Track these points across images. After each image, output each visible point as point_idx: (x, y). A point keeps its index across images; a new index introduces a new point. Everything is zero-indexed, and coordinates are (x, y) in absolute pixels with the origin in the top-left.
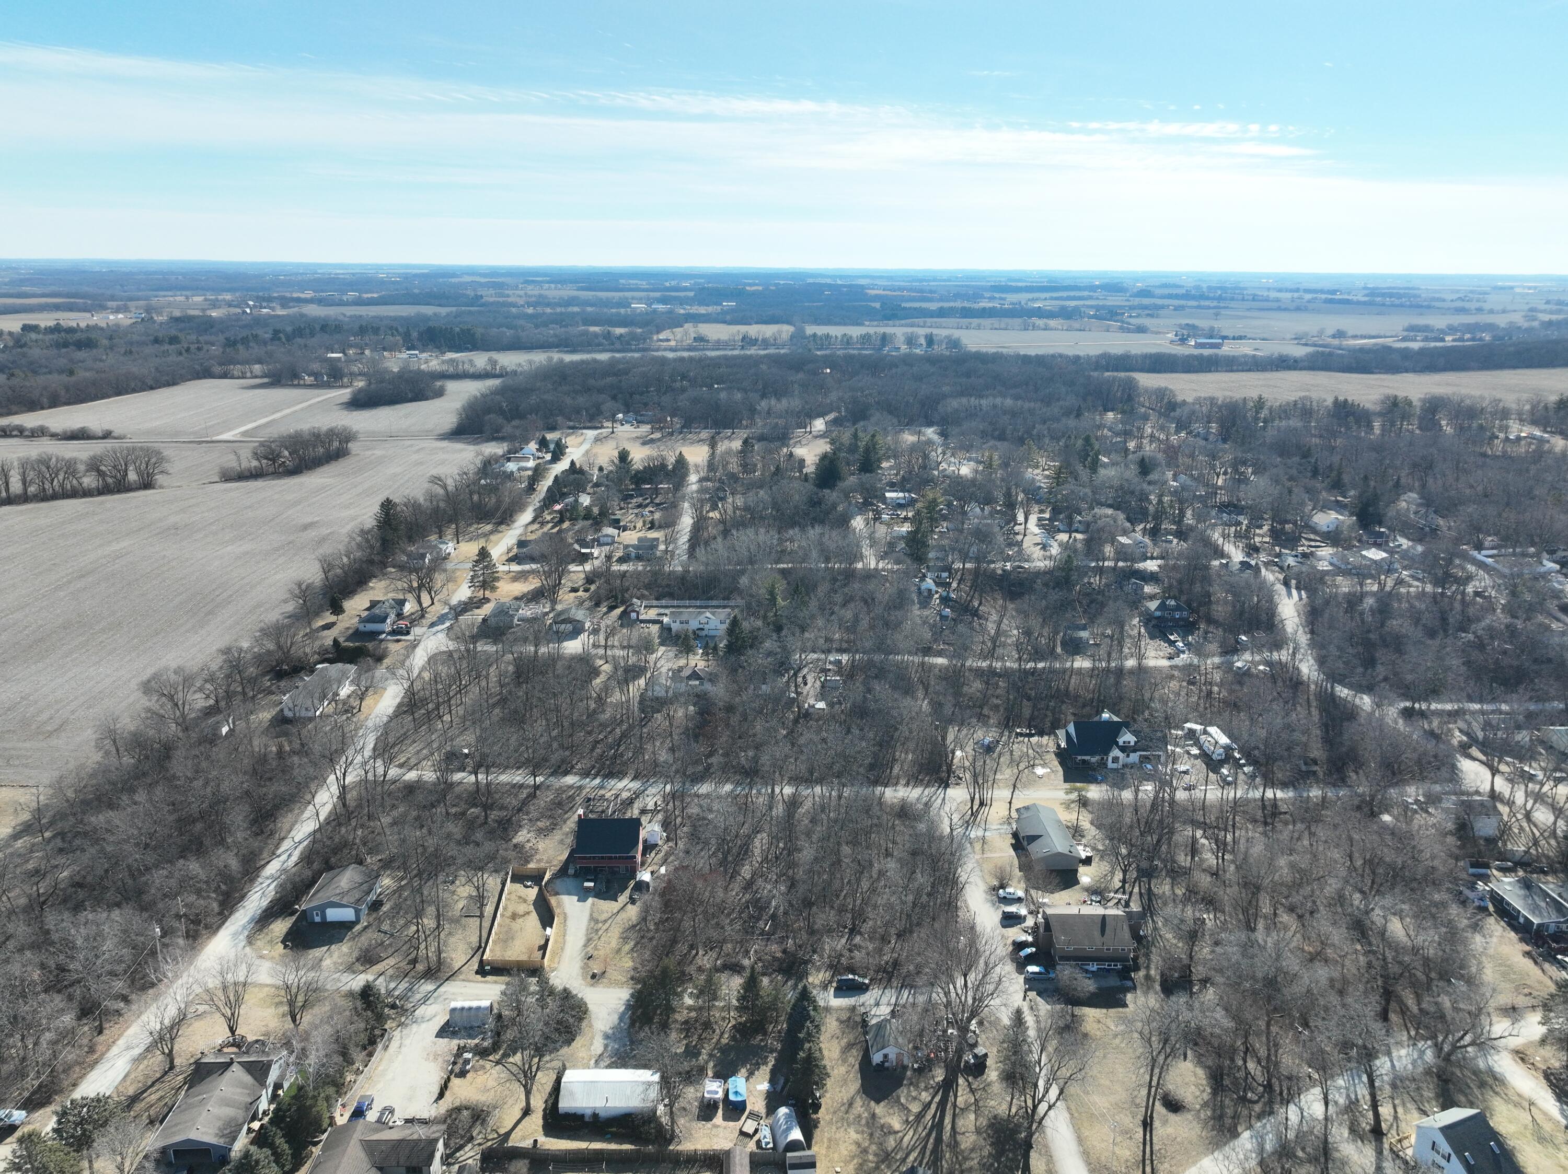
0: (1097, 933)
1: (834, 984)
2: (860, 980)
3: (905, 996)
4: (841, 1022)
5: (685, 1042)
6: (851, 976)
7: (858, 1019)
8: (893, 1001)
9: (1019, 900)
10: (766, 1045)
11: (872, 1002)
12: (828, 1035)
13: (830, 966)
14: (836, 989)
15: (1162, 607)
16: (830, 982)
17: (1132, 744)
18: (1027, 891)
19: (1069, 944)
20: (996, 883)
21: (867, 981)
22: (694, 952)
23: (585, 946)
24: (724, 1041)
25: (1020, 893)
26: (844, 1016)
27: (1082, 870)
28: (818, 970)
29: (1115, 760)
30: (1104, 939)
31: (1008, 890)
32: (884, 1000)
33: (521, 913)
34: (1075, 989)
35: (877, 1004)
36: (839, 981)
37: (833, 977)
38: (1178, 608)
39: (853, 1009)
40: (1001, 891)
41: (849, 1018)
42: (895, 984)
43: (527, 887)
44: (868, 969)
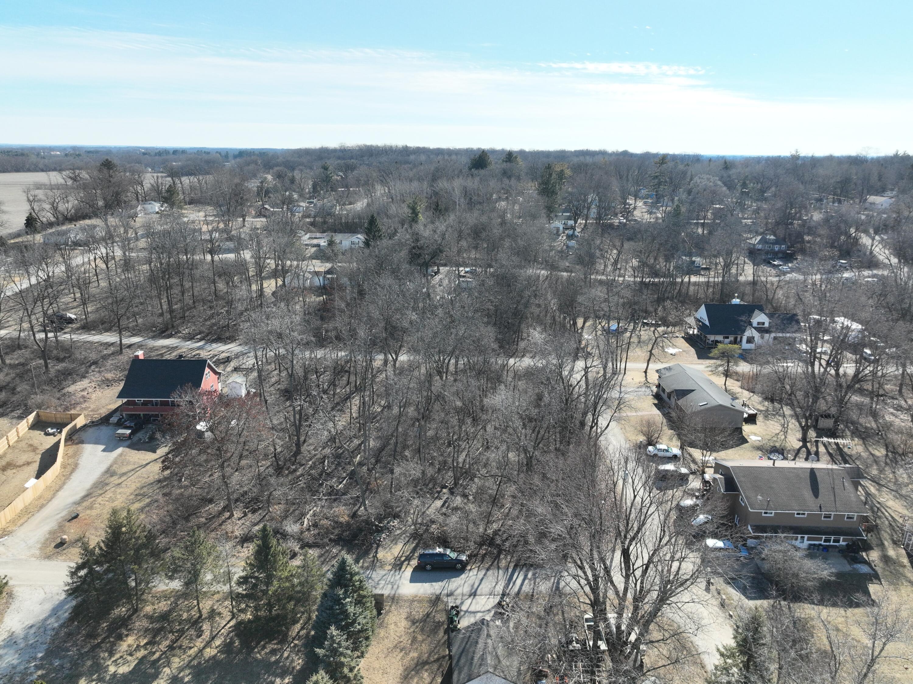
0: (808, 494)
1: (414, 562)
2: (453, 555)
3: (519, 582)
4: (414, 622)
5: (142, 653)
6: (439, 550)
7: (441, 617)
8: (500, 588)
9: (675, 458)
10: (277, 662)
11: (466, 589)
12: (388, 644)
13: (415, 536)
14: (416, 570)
15: (764, 241)
16: (409, 559)
17: (767, 325)
18: (682, 448)
19: (768, 507)
20: (642, 438)
21: (464, 558)
22: (227, 514)
23: (78, 503)
24: (210, 652)
25: (676, 451)
26: (419, 612)
27: (747, 429)
28: (395, 540)
29: (750, 340)
30: (821, 500)
31: (659, 446)
32: (485, 587)
33: (20, 462)
34: (796, 575)
35: (473, 594)
36: (421, 556)
37: (414, 550)
38: (776, 242)
39: (436, 600)
40: (650, 448)
41: (428, 615)
42: (503, 563)
43: (47, 434)
44: (466, 539)
